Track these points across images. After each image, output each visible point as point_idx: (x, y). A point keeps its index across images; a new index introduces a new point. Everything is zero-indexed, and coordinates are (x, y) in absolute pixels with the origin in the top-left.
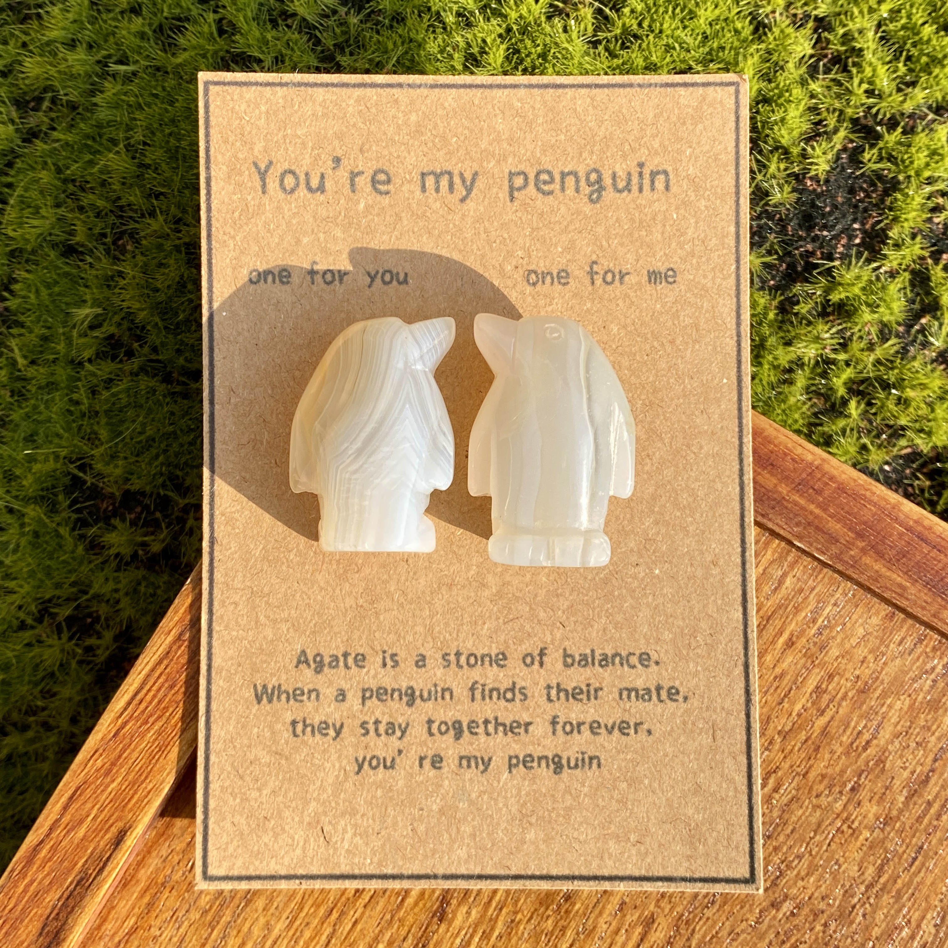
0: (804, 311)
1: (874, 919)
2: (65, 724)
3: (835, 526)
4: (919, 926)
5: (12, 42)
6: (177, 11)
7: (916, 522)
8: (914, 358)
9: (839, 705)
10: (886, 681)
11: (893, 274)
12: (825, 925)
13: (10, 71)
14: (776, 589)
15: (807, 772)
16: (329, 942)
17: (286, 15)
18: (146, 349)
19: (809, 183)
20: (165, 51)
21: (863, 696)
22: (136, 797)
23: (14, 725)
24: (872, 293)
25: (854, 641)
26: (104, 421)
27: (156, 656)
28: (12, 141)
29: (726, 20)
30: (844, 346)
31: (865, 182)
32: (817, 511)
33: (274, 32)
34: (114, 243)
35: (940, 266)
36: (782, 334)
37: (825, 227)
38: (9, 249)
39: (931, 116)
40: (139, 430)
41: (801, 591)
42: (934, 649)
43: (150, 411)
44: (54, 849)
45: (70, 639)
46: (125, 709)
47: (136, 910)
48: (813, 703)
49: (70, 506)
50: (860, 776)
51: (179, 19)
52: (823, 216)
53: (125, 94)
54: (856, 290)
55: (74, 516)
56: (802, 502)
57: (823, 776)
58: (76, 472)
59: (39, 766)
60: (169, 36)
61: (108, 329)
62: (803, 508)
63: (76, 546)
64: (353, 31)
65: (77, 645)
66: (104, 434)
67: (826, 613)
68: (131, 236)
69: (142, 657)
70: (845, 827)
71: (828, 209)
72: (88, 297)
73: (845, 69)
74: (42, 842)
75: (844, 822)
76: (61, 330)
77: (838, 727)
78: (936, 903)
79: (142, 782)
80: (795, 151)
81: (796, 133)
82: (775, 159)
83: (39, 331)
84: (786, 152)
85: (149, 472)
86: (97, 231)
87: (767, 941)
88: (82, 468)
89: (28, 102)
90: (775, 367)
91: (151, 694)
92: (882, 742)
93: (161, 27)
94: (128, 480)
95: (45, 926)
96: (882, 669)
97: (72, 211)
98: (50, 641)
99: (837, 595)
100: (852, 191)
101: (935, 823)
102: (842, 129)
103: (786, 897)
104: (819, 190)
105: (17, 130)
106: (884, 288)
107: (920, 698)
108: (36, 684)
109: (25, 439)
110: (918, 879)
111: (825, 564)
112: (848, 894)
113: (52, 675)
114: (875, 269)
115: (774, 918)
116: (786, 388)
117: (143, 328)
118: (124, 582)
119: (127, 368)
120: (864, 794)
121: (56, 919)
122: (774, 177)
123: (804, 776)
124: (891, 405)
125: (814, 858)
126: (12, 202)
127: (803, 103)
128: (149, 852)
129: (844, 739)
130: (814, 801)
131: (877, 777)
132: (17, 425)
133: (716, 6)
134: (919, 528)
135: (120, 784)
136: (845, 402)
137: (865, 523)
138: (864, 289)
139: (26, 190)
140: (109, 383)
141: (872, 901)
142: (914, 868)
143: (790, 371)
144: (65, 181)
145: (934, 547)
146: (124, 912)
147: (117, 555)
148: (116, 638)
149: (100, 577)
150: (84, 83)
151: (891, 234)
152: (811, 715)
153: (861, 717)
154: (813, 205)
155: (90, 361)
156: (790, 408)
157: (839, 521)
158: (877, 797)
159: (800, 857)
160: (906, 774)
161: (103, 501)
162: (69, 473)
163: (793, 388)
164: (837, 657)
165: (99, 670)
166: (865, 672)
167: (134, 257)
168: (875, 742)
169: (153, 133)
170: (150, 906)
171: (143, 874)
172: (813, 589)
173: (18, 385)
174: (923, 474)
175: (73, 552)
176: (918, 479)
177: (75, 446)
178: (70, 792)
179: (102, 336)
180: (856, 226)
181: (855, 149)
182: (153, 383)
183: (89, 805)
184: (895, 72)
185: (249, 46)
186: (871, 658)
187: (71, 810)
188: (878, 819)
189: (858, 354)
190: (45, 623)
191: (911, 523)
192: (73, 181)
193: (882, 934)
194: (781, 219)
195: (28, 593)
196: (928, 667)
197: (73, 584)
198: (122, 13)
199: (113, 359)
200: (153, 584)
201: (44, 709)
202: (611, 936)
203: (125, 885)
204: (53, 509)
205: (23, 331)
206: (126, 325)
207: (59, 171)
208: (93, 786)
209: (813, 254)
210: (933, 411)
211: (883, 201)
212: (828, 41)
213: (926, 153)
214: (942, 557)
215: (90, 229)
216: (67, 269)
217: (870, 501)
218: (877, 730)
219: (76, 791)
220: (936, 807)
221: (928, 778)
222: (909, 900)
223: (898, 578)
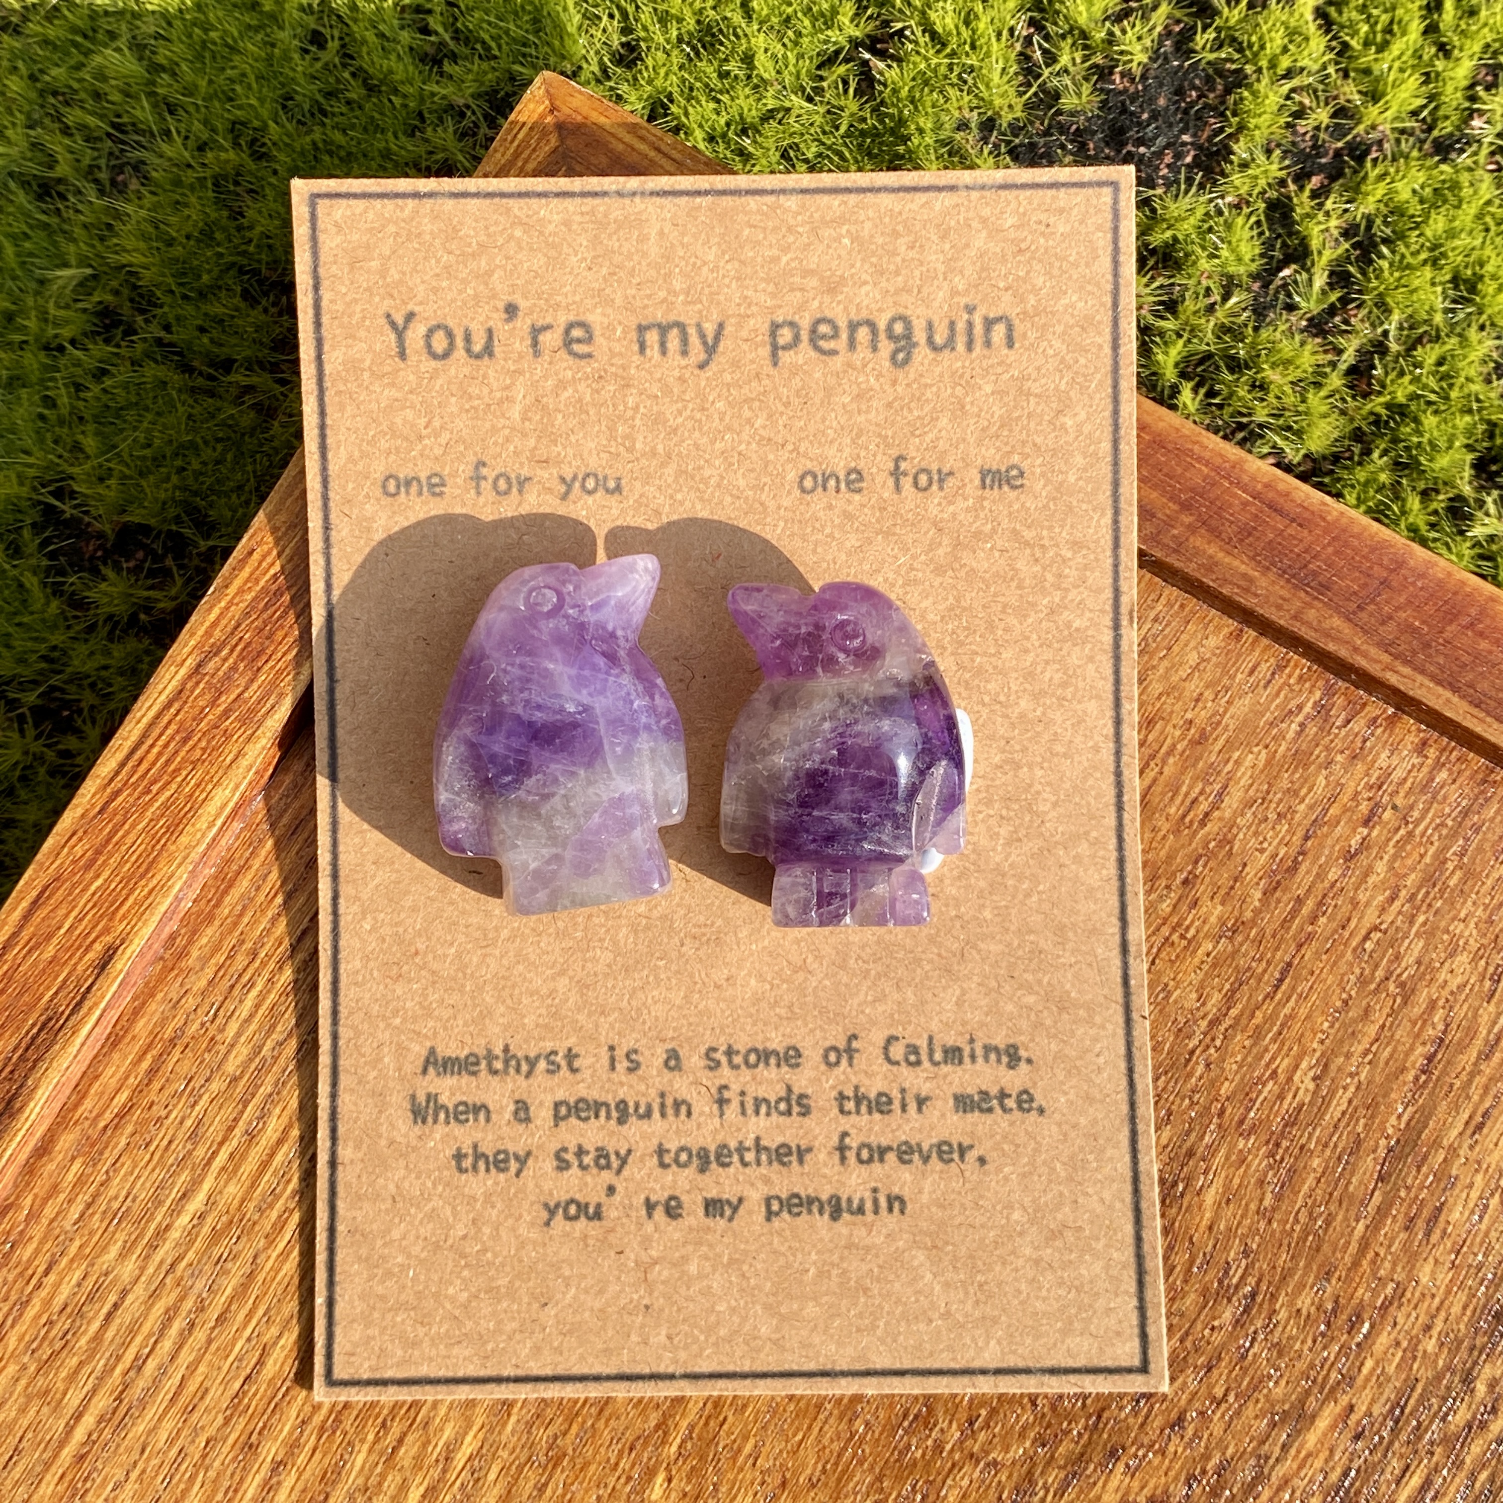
1: (1223, 1070)
4: (1290, 1079)
7: (1267, 486)
8: (1275, 327)
9: (1164, 762)
10: (1232, 726)
11: (1239, 207)
19: (1118, 80)
21: (1199, 748)
22: (132, 899)
24: (1211, 231)
25: (1184, 672)
26: (90, 427)
27: (163, 697)
30: (1172, 306)
31: (1198, 76)
34: (111, 180)
35: (1307, 193)
37: (1140, 142)
42: (1301, 680)
45: (38, 736)
46: (117, 773)
47: (131, 1080)
49: (40, 548)
50: (1196, 862)
52: (1139, 125)
54: (1187, 228)
55: (45, 562)
58: (49, 499)
61: (102, 297)
65: (47, 746)
66: (90, 443)
68: (136, 168)
69: (142, 697)
71: (1145, 116)
72: (72, 255)
75: (1174, 929)
76: (32, 303)
77: (1164, 794)
78: (1315, 1045)
79: (142, 877)
80: (1098, 35)
81: (1098, 8)
82: (1067, 49)
84: (1084, 35)
85: (156, 498)
86: (87, 161)
88: (58, 494)
91: (155, 750)
92: (1228, 814)
94: (125, 509)
96: (1226, 710)
97: (51, 131)
99: (1159, 607)
101: (1309, 928)
102: (1164, 4)
104: (1132, 90)
106: (1229, 226)
107: (1282, 749)
110: (1287, 1010)
114: (1213, 199)
117: (150, 294)
118: (118, 655)
119: (128, 354)
120: (1202, 889)
121: (11, 1076)
122: (1067, 72)
124: (1242, 391)
128: (152, 995)
129: (1172, 810)
131: (1222, 864)
134: (1270, 494)
135: (109, 880)
136: (1175, 391)
137: (1192, 490)
138: (1198, 226)
140: (101, 374)
141: (1218, 1043)
142: (1279, 996)
144: (42, 93)
145: (1293, 520)
146: (112, 1084)
147: (109, 617)
149: (83, 649)
151: (1235, 147)
154: (1124, 110)
155: (73, 342)
158: (1223, 892)
160: (1263, 859)
161: (89, 542)
162: (40, 503)
166: (1201, 716)
168: (1216, 814)
169: (170, 24)
171: (142, 1027)
177: (49, 462)
178: (35, 893)
179: (92, 309)
180: (1186, 138)
181: (1183, 32)
182: (163, 372)
183: (62, 912)
186: (1208, 694)
187: (35, 920)
188: (1224, 924)
189: (1194, 321)
192: (55, 94)
193: (1234, 1093)
194: (1078, 133)
196: (1292, 705)
199: (107, 341)
203: (114, 1045)
204: (15, 552)
206: (125, 292)
207: (33, 78)
208: (69, 884)
210: (1303, 401)
211: (1223, 103)
213: (1282, 33)
214: (1305, 533)
215: (77, 161)
216: (43, 218)
217: (1199, 459)
218: (1220, 794)
219: (42, 893)
220: (1310, 904)
221: (1296, 864)
222: (1274, 1040)
223: (1241, 565)
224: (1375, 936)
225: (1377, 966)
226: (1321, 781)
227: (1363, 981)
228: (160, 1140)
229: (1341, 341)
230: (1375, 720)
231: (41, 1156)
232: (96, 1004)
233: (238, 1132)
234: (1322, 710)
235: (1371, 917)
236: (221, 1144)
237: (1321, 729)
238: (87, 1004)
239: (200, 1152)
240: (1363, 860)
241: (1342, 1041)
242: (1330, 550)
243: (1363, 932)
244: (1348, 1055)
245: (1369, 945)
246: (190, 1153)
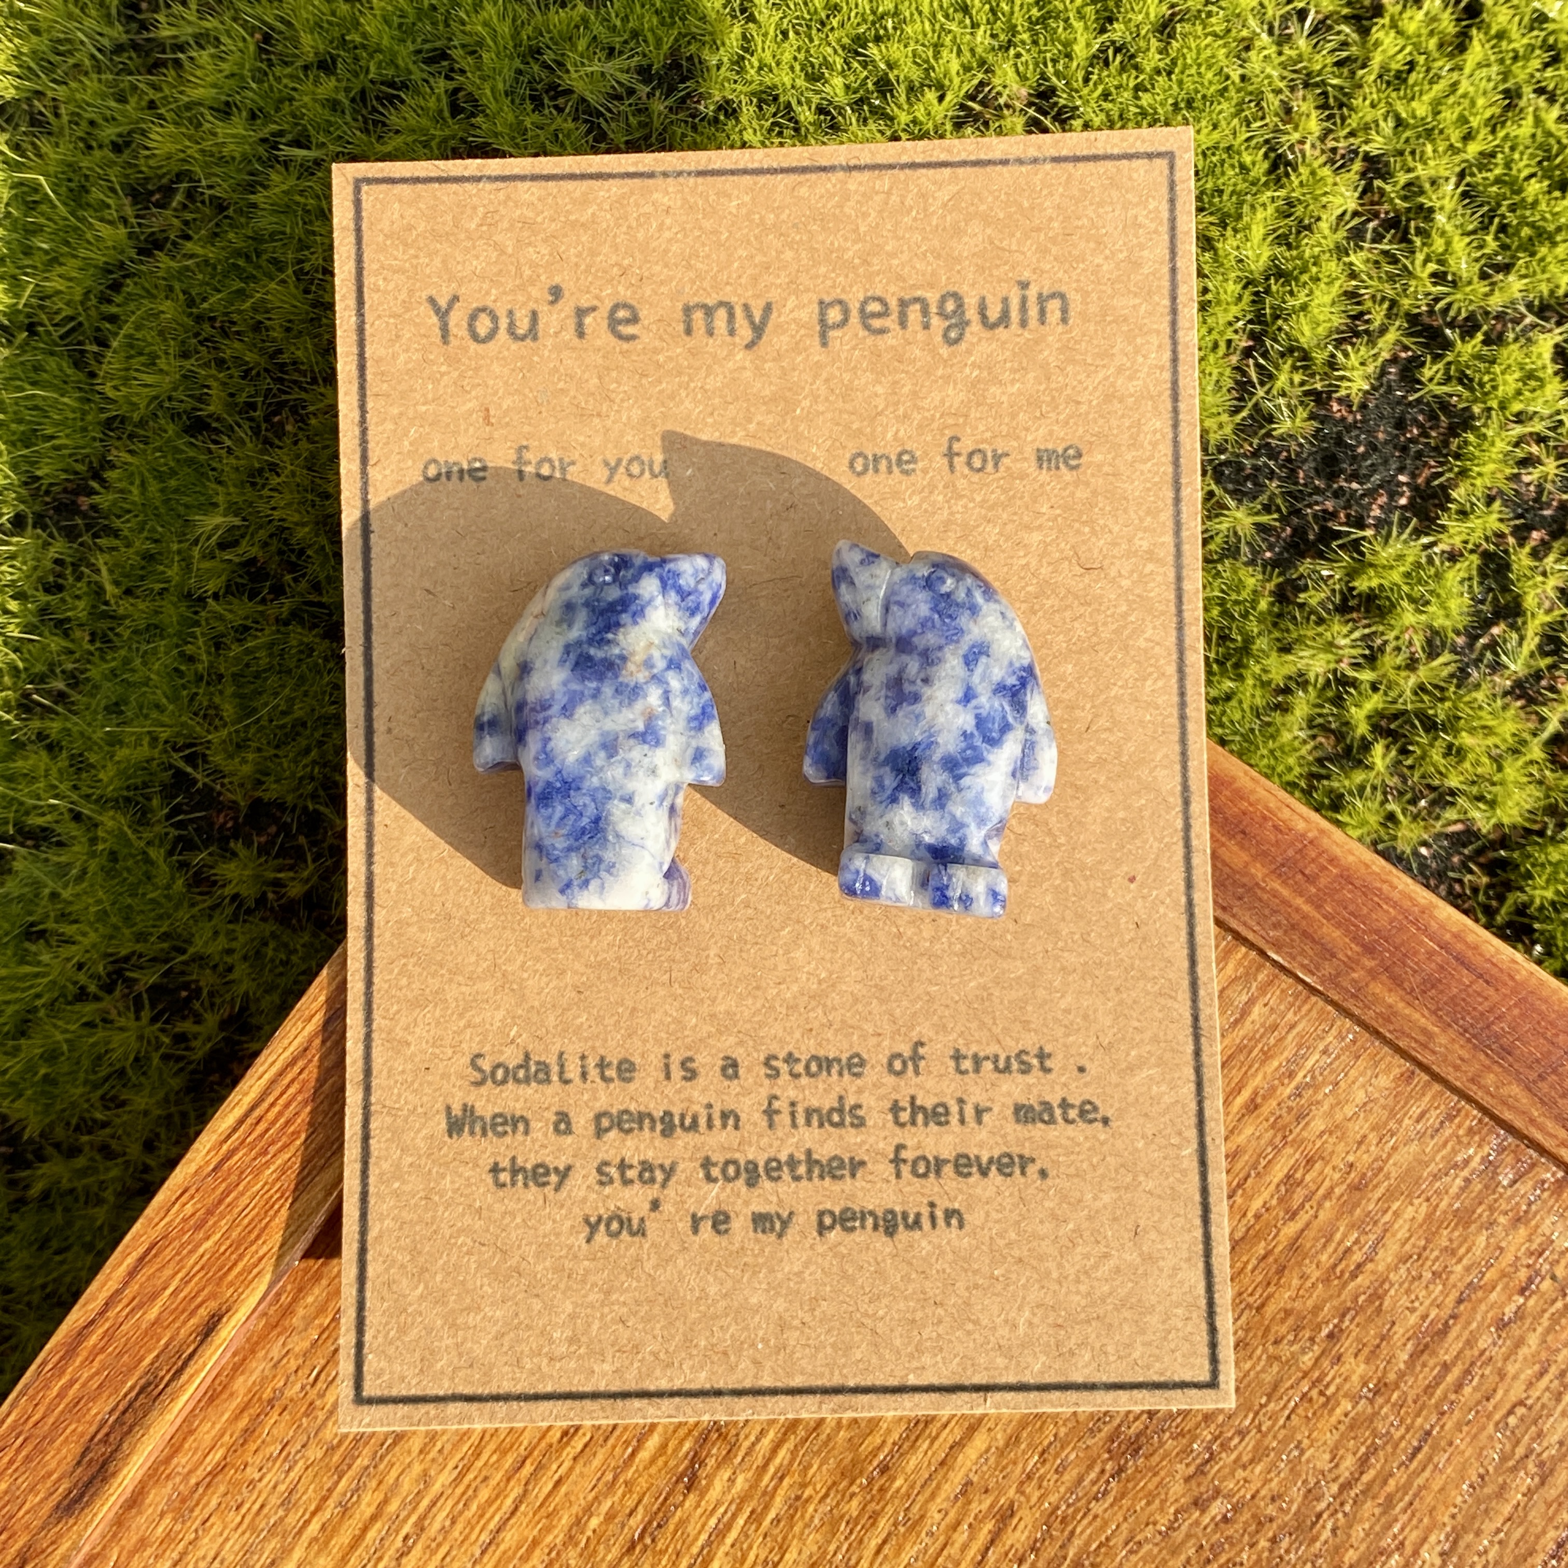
0: (1313, 602)
1: (1349, 1536)
2: (134, 1150)
3: (1332, 934)
4: (1416, 1553)
5: (133, 100)
6: (390, 72)
7: (1456, 936)
8: (1477, 686)
9: (1320, 1205)
10: (1394, 1175)
11: (1453, 557)
12: (1274, 1541)
13: (128, 144)
14: (1237, 1022)
15: (1263, 1305)
16: (516, 1508)
17: (557, 91)
18: (303, 585)
19: (1336, 407)
20: (366, 131)
21: (1357, 1194)
22: (240, 1266)
23: (57, 1146)
24: (1420, 581)
25: (1349, 1110)
26: (230, 690)
28: (122, 252)
29: (1229, 148)
30: (1371, 659)
31: (1422, 411)
32: (1306, 908)
33: (536, 117)
34: (267, 419)
35: (1527, 549)
36: (1277, 634)
37: (1354, 476)
38: (104, 416)
39: (1530, 319)
40: (283, 707)
41: (1275, 1027)
42: (1471, 1131)
43: (302, 679)
44: (109, 1336)
45: (154, 1020)
46: (235, 1130)
47: (226, 1438)
48: (1281, 1200)
49: (168, 817)
50: (1343, 1315)
51: (392, 85)
52: (1354, 458)
53: (302, 193)
54: (1396, 576)
55: (174, 833)
56: (1285, 892)
57: (1288, 1313)
58: (181, 764)
59: (92, 1211)
60: (375, 110)
61: (248, 549)
62: (1284, 902)
63: (173, 878)
64: (656, 124)
65: (163, 1030)
66: (229, 710)
67: (1309, 1064)
68: (294, 410)
69: (265, 1052)
70: (1314, 1393)
71: (1361, 449)
72: (220, 499)
73: (1404, 238)
74: (92, 1322)
75: (1314, 1385)
76: (175, 547)
77: (1316, 1239)
78: (1446, 1519)
79: (253, 1243)
80: (1320, 357)
81: (1321, 330)
82: (1287, 367)
83: (141, 544)
84: (1306, 356)
85: (293, 774)
86: (242, 398)
87: (1183, 1558)
88: (191, 760)
89: (152, 193)
90: (1264, 684)
91: (276, 1109)
92: (1381, 1268)
93: (363, 92)
94: (260, 783)
95: (87, 1450)
96: (1389, 1156)
97: (207, 365)
98: (122, 1022)
99: (1330, 1038)
100: (1400, 425)
101: (1453, 1397)
102: (1392, 329)
103: (1217, 1492)
104: (1350, 419)
105: (130, 235)
106: (1438, 576)
107: (1443, 1205)
108: (96, 1087)
109: (106, 708)
110: (1420, 1481)
111: (1313, 990)
112: (1313, 1495)
113: (122, 1073)
114: (1426, 547)
115: (1197, 1523)
116: (1277, 717)
117: (302, 552)
118: (242, 939)
119: (272, 610)
120: (1347, 1345)
121: (105, 1441)
122: (1283, 394)
123: (1258, 1309)
124: (1436, 755)
125: (1265, 1435)
126: (115, 344)
127: (1337, 284)
128: (253, 1351)
129: (1324, 1258)
130: (1271, 1349)
131: (1370, 1320)
132: (96, 687)
133: (1215, 127)
134: (1459, 946)
135: (218, 1243)
136: (1366, 746)
137: (1377, 932)
138: (1407, 575)
139: (138, 328)
140: (243, 631)
141: (1347, 1508)
142: (1415, 1464)
143: (1286, 691)
144: (199, 319)
145: (1480, 976)
146: (208, 1440)
147: (235, 897)
148: (224, 1025)
149: (207, 928)
150: (239, 171)
151: (1454, 495)
152: (1276, 1218)
153: (1352, 1226)
154: (1339, 441)
155: (216, 596)
156: (1281, 748)
157: (1338, 925)
158: (1366, 1351)
159: (1242, 1434)
160: (1413, 1319)
161: (219, 812)
162: (171, 766)
163: (1289, 718)
164: (1323, 1133)
165: (193, 1072)
166: (1363, 1159)
167: (296, 443)
168: (1370, 1266)
170: (248, 1433)
171: (241, 1385)
172: (1292, 1027)
173: (103, 625)
174: (1480, 865)
175: (168, 887)
176: (1471, 872)
177: (183, 725)
178: (141, 1250)
179: (237, 560)
180: (1402, 478)
181: (1410, 360)
182: (310, 638)
183: (168, 1272)
184: (1481, 247)
185: (496, 135)
186: (1373, 1137)
187: (140, 1278)
188: (1365, 1384)
189: (1392, 674)
190: (117, 993)
191: (1448, 937)
192: (212, 319)
194: (1288, 460)
195: (94, 946)
196: (1459, 1158)
197: (165, 936)
198: (306, 68)
199: (252, 596)
200: (286, 945)
201: (104, 1125)
202: (946, 1532)
203: (212, 1400)
204: (142, 819)
205: (116, 542)
206: (275, 545)
207: (191, 303)
208: (176, 1244)
209: (1334, 515)
210: (1500, 769)
211: (1446, 444)
212: (1382, 193)
213: (1517, 375)
214: (1491, 992)
215: (232, 395)
216: (191, 453)
217: (1387, 900)
218: (1374, 1248)
219: (149, 1249)
220: (1456, 1372)
221: (1446, 1327)
222: (1405, 1511)
223: (1421, 1019)
224: (1520, 1411)
225: (1518, 1442)
226: (1481, 1240)
227: (1504, 1458)
228: (251, 1504)
229: (1545, 711)
230: (1543, 1182)
231: (130, 1507)
232: (197, 1372)
233: (331, 1503)
234: (1491, 1167)
235: (1517, 1391)
236: (314, 1514)
237: (1486, 1187)
238: (189, 1371)
239: (292, 1519)
240: (1515, 1330)
241: (1474, 1517)
242: (1516, 1012)
243: (1508, 1406)
244: (1478, 1533)
245: (1512, 1420)
246: (282, 1519)
